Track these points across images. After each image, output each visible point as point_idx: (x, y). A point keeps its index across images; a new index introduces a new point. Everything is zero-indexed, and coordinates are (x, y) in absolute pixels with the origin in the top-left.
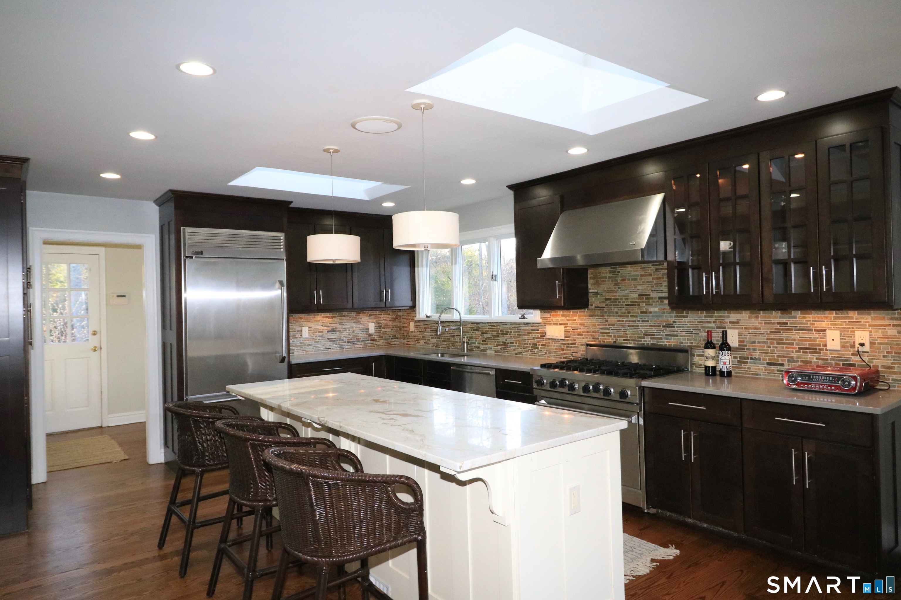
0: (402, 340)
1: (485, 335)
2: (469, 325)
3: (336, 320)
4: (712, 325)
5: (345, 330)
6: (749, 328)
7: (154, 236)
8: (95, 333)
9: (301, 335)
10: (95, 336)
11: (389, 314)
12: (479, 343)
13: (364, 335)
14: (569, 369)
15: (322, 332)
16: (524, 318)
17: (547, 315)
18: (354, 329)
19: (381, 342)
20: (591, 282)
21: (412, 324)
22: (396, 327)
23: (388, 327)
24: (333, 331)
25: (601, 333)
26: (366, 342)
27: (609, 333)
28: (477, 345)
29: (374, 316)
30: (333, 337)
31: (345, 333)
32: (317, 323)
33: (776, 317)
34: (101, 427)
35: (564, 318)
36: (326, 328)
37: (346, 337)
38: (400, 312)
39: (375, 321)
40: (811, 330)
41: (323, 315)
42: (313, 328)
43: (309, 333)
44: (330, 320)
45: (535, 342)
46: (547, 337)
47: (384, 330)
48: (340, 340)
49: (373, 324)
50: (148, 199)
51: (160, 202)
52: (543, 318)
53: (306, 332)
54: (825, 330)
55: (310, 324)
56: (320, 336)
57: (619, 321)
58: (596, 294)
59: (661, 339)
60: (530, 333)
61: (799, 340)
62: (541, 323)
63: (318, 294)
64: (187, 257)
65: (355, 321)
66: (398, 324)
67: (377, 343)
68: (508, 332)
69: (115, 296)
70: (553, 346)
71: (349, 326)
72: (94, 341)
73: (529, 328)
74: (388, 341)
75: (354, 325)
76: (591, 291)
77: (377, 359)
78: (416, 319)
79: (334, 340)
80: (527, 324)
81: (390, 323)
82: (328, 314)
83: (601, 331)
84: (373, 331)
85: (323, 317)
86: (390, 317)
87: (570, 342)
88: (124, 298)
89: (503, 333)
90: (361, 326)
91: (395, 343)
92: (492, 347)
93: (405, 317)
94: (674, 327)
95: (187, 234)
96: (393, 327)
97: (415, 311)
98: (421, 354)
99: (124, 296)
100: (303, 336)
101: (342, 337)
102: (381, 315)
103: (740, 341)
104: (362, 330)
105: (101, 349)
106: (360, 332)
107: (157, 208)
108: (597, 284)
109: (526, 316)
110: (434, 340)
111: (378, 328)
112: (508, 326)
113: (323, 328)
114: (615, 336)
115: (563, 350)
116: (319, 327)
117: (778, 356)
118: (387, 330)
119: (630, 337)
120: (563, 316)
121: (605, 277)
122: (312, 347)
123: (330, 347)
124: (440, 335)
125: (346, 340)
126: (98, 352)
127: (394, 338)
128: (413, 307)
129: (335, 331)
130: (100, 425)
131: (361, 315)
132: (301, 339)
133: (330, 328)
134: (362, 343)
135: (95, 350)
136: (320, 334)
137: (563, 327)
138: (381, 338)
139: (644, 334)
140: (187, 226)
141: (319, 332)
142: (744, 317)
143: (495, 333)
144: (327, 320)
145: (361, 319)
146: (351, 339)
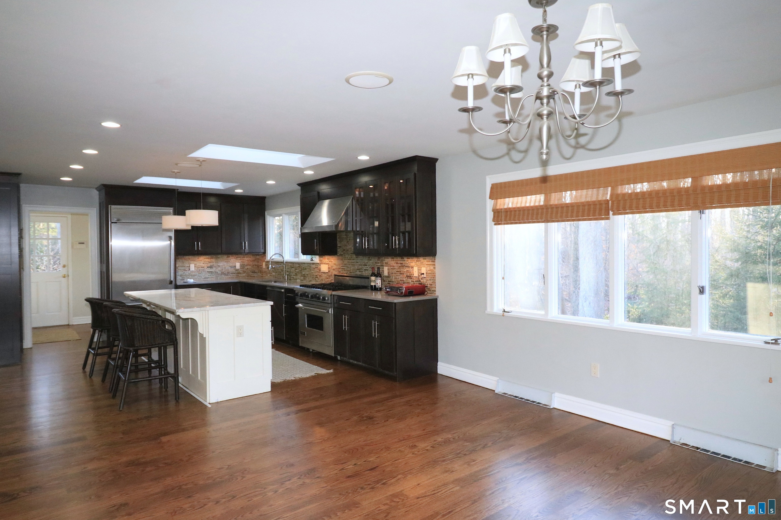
0: (259, 273)
1: (296, 270)
2: (290, 264)
3: (213, 260)
4: (379, 264)
5: (219, 266)
6: (391, 266)
7: (95, 209)
8: (64, 266)
9: (190, 269)
10: (65, 268)
11: (250, 257)
12: (294, 275)
13: (232, 270)
14: (323, 288)
15: (204, 267)
16: (312, 260)
17: (322, 259)
18: (226, 266)
19: (244, 275)
20: (338, 240)
21: (264, 264)
22: (255, 265)
23: (250, 265)
24: (211, 267)
25: (342, 269)
26: (234, 274)
27: (344, 269)
28: (293, 276)
29: (239, 258)
30: (211, 271)
31: (219, 268)
32: (200, 262)
33: (399, 260)
34: (68, 325)
35: (328, 260)
36: (206, 265)
37: (220, 271)
38: (258, 256)
39: (240, 261)
40: (409, 267)
41: (204, 257)
42: (197, 265)
43: (195, 268)
44: (209, 260)
45: (316, 274)
46: (321, 271)
47: (246, 267)
48: (216, 273)
49: (239, 263)
50: (93, 188)
51: (98, 189)
52: (320, 260)
53: (192, 267)
54: (413, 267)
55: (195, 263)
56: (202, 270)
57: (348, 262)
58: (340, 247)
59: (362, 272)
60: (314, 269)
61: (406, 272)
62: (318, 263)
63: (198, 245)
64: (112, 223)
65: (226, 261)
66: (256, 263)
67: (242, 275)
68: (306, 268)
69: (77, 242)
70: (324, 276)
71: (222, 264)
72: (63, 271)
73: (314, 266)
74: (250, 274)
75: (225, 263)
76: (338, 245)
77: (235, 284)
78: (266, 260)
79: (211, 272)
80: (313, 264)
81: (251, 263)
82: (208, 257)
83: (342, 267)
84: (239, 268)
85: (205, 258)
86: (251, 259)
87: (330, 274)
88: (83, 244)
89: (305, 269)
90: (231, 264)
91: (254, 275)
92: (299, 277)
93: (260, 259)
94: (367, 265)
95: (112, 209)
96: (253, 266)
97: (265, 256)
98: (259, 281)
99: (83, 243)
100: (191, 270)
101: (217, 270)
102: (245, 257)
103: (388, 273)
104: (231, 267)
105: (68, 276)
106: (230, 268)
107: (98, 192)
108: (340, 242)
109: (313, 259)
110: (274, 274)
111: (242, 266)
112: (306, 265)
113: (204, 265)
114: (347, 271)
115: (327, 278)
116: (202, 265)
117: (400, 280)
118: (249, 267)
119: (352, 271)
120: (328, 259)
121: (343, 238)
122: (197, 276)
123: (209, 277)
124: (270, 270)
125: (219, 272)
126: (67, 278)
127: (254, 272)
128: (265, 253)
129: (212, 267)
130: (67, 324)
131: (231, 257)
132: (189, 272)
133: (209, 265)
134: (231, 275)
135: (64, 277)
136: (202, 269)
137: (327, 265)
138: (244, 272)
139: (357, 270)
140: (113, 205)
141: (201, 267)
142: (389, 260)
143: (300, 269)
144: (207, 260)
145: (230, 260)
146: (224, 272)
